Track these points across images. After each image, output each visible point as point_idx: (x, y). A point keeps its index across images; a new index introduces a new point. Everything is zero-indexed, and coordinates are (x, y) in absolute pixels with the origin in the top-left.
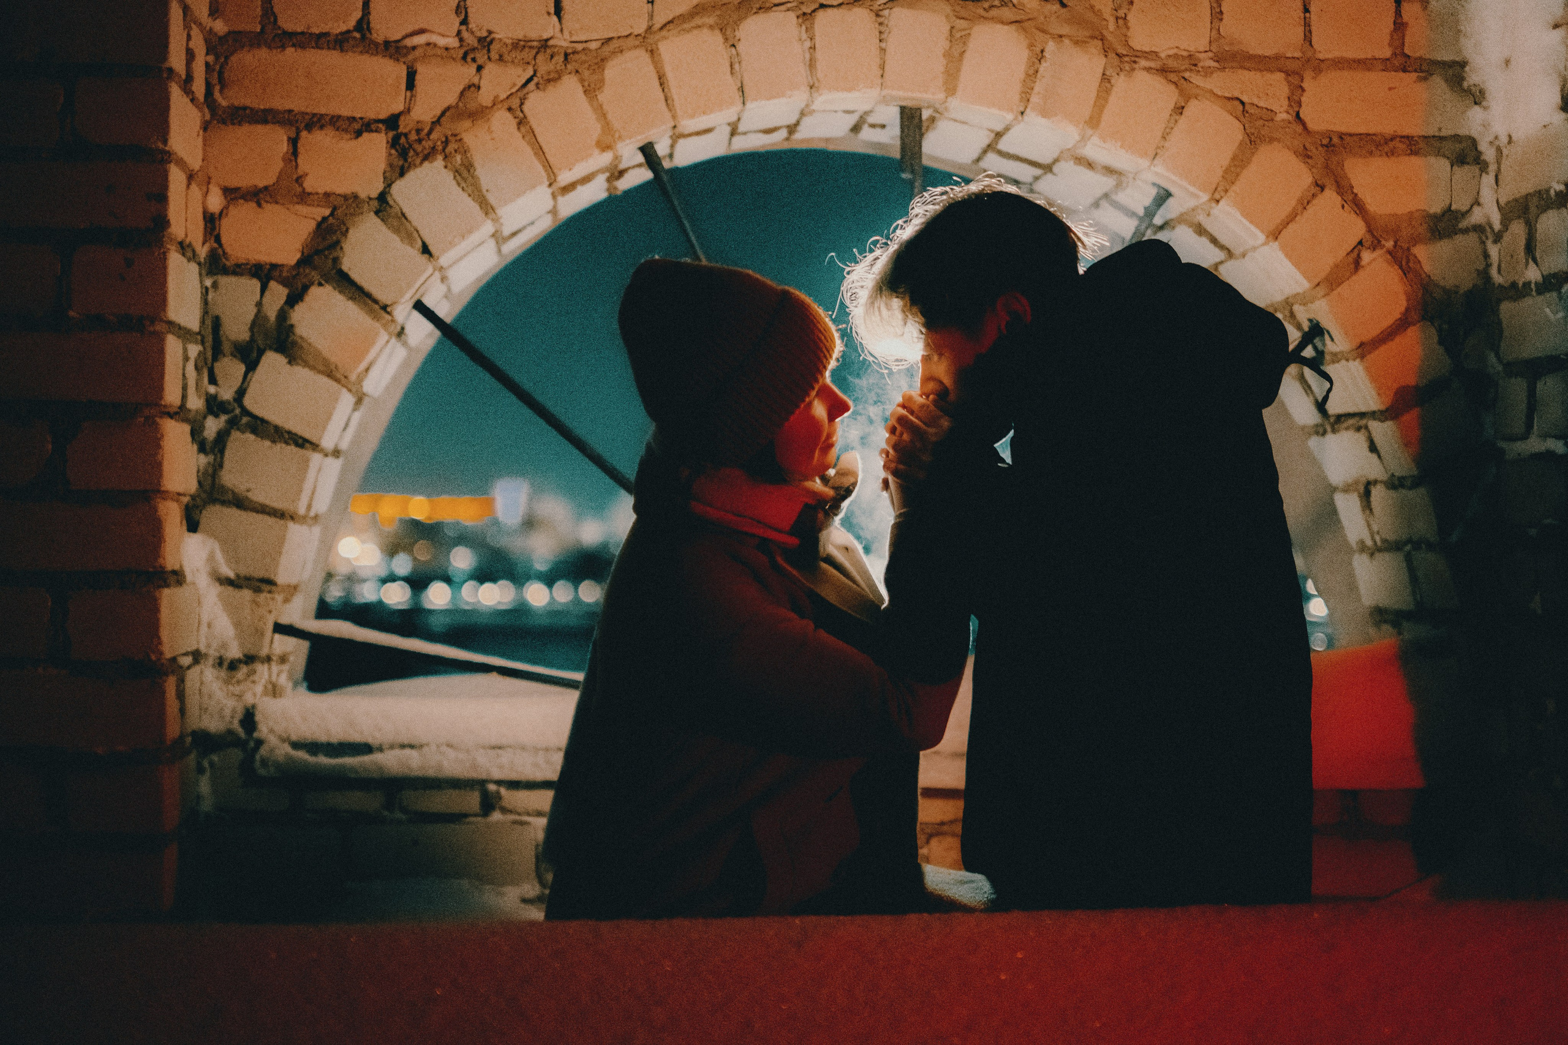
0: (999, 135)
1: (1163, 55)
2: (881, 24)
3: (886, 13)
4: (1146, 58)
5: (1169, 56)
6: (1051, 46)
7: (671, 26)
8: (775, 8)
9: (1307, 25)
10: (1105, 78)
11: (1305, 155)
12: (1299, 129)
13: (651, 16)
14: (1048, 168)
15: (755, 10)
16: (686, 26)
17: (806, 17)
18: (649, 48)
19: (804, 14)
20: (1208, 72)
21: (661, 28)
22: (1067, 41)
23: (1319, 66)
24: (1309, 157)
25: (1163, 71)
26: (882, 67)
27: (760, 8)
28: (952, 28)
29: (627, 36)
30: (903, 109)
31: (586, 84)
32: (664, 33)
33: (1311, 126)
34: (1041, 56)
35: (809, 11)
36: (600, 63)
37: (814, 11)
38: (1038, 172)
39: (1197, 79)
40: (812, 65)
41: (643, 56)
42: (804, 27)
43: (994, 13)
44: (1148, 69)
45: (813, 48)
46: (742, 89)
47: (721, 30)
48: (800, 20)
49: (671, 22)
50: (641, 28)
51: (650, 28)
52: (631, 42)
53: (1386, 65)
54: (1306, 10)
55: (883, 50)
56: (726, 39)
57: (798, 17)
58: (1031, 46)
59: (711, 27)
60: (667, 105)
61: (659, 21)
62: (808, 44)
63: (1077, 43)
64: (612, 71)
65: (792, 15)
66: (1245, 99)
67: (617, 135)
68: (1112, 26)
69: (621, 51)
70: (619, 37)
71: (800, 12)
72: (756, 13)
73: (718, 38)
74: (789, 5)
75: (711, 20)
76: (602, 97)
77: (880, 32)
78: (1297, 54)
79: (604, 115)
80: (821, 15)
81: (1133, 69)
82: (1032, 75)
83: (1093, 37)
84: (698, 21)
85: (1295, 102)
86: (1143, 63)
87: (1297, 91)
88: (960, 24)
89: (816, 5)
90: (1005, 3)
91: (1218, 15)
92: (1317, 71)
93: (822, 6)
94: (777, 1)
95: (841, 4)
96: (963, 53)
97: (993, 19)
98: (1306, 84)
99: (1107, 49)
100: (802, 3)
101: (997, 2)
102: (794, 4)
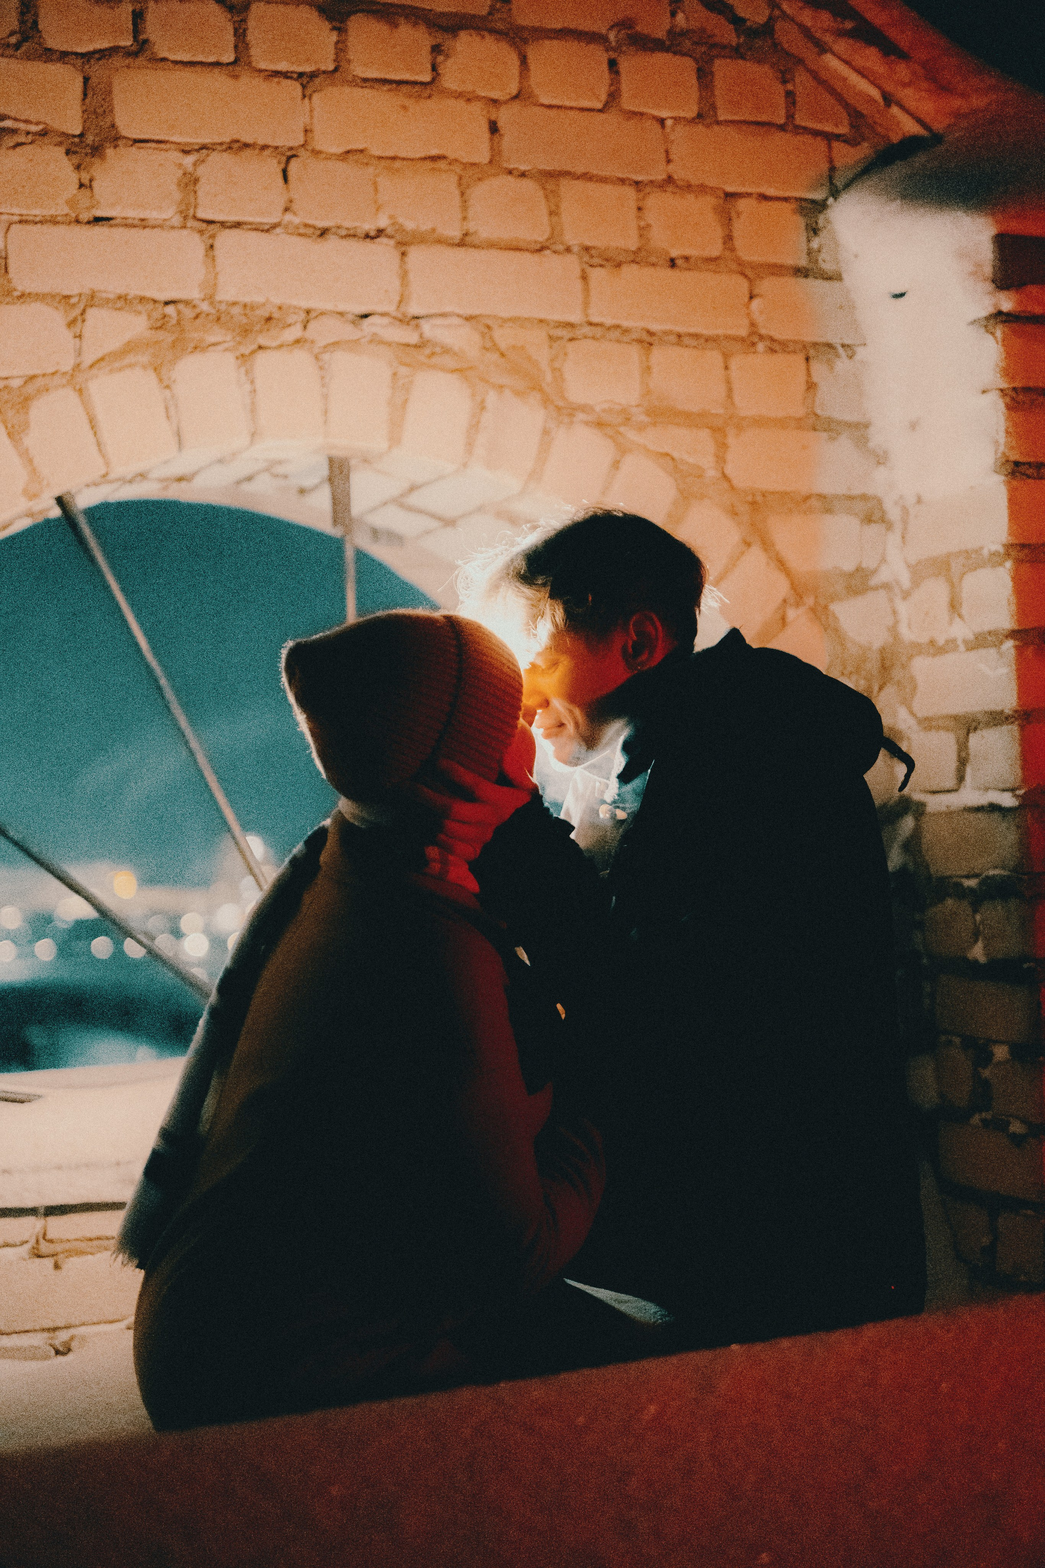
0: (413, 488)
1: (598, 409)
2: (321, 368)
3: (326, 357)
4: (583, 411)
5: (604, 411)
6: (492, 397)
7: (103, 364)
8: (211, 348)
9: (728, 382)
10: (546, 432)
11: (734, 513)
12: (726, 485)
13: (79, 353)
14: (449, 523)
15: (189, 350)
16: (117, 365)
17: (244, 359)
18: (78, 387)
19: (243, 355)
20: (641, 428)
21: (92, 366)
22: (507, 392)
23: (740, 424)
24: (736, 514)
25: (600, 425)
26: (326, 412)
27: (196, 348)
28: (395, 374)
29: (53, 374)
30: (331, 461)
31: (9, 426)
32: (94, 371)
33: (735, 482)
34: (482, 407)
35: (247, 352)
36: (25, 402)
37: (253, 352)
38: (434, 524)
39: (632, 435)
40: (253, 410)
41: (72, 397)
42: (243, 370)
43: (435, 360)
44: (587, 423)
45: (253, 392)
46: (179, 435)
47: (155, 369)
48: (239, 361)
49: (102, 359)
50: (67, 365)
51: (77, 366)
52: (57, 380)
53: (799, 424)
54: (726, 368)
55: (325, 397)
56: (161, 380)
57: (237, 358)
58: (473, 395)
59: (144, 367)
60: (100, 450)
61: (88, 359)
62: (248, 387)
63: (518, 393)
64: (38, 411)
65: (230, 357)
66: (676, 455)
67: (45, 483)
68: (549, 377)
69: (47, 390)
70: (44, 375)
71: (238, 354)
72: (192, 352)
73: (151, 376)
74: (226, 345)
75: (144, 359)
76: (29, 440)
77: (323, 378)
78: (721, 411)
79: (31, 461)
80: (261, 356)
81: (572, 423)
82: (474, 426)
83: (534, 389)
84: (130, 359)
85: (721, 459)
86: (581, 416)
87: (722, 447)
88: (403, 370)
89: (255, 346)
90: (446, 350)
91: (647, 370)
92: (740, 428)
93: (260, 347)
94: (212, 339)
95: (281, 346)
96: (406, 401)
97: (434, 367)
98: (731, 440)
99: (546, 401)
100: (240, 343)
101: (438, 350)
102: (231, 344)
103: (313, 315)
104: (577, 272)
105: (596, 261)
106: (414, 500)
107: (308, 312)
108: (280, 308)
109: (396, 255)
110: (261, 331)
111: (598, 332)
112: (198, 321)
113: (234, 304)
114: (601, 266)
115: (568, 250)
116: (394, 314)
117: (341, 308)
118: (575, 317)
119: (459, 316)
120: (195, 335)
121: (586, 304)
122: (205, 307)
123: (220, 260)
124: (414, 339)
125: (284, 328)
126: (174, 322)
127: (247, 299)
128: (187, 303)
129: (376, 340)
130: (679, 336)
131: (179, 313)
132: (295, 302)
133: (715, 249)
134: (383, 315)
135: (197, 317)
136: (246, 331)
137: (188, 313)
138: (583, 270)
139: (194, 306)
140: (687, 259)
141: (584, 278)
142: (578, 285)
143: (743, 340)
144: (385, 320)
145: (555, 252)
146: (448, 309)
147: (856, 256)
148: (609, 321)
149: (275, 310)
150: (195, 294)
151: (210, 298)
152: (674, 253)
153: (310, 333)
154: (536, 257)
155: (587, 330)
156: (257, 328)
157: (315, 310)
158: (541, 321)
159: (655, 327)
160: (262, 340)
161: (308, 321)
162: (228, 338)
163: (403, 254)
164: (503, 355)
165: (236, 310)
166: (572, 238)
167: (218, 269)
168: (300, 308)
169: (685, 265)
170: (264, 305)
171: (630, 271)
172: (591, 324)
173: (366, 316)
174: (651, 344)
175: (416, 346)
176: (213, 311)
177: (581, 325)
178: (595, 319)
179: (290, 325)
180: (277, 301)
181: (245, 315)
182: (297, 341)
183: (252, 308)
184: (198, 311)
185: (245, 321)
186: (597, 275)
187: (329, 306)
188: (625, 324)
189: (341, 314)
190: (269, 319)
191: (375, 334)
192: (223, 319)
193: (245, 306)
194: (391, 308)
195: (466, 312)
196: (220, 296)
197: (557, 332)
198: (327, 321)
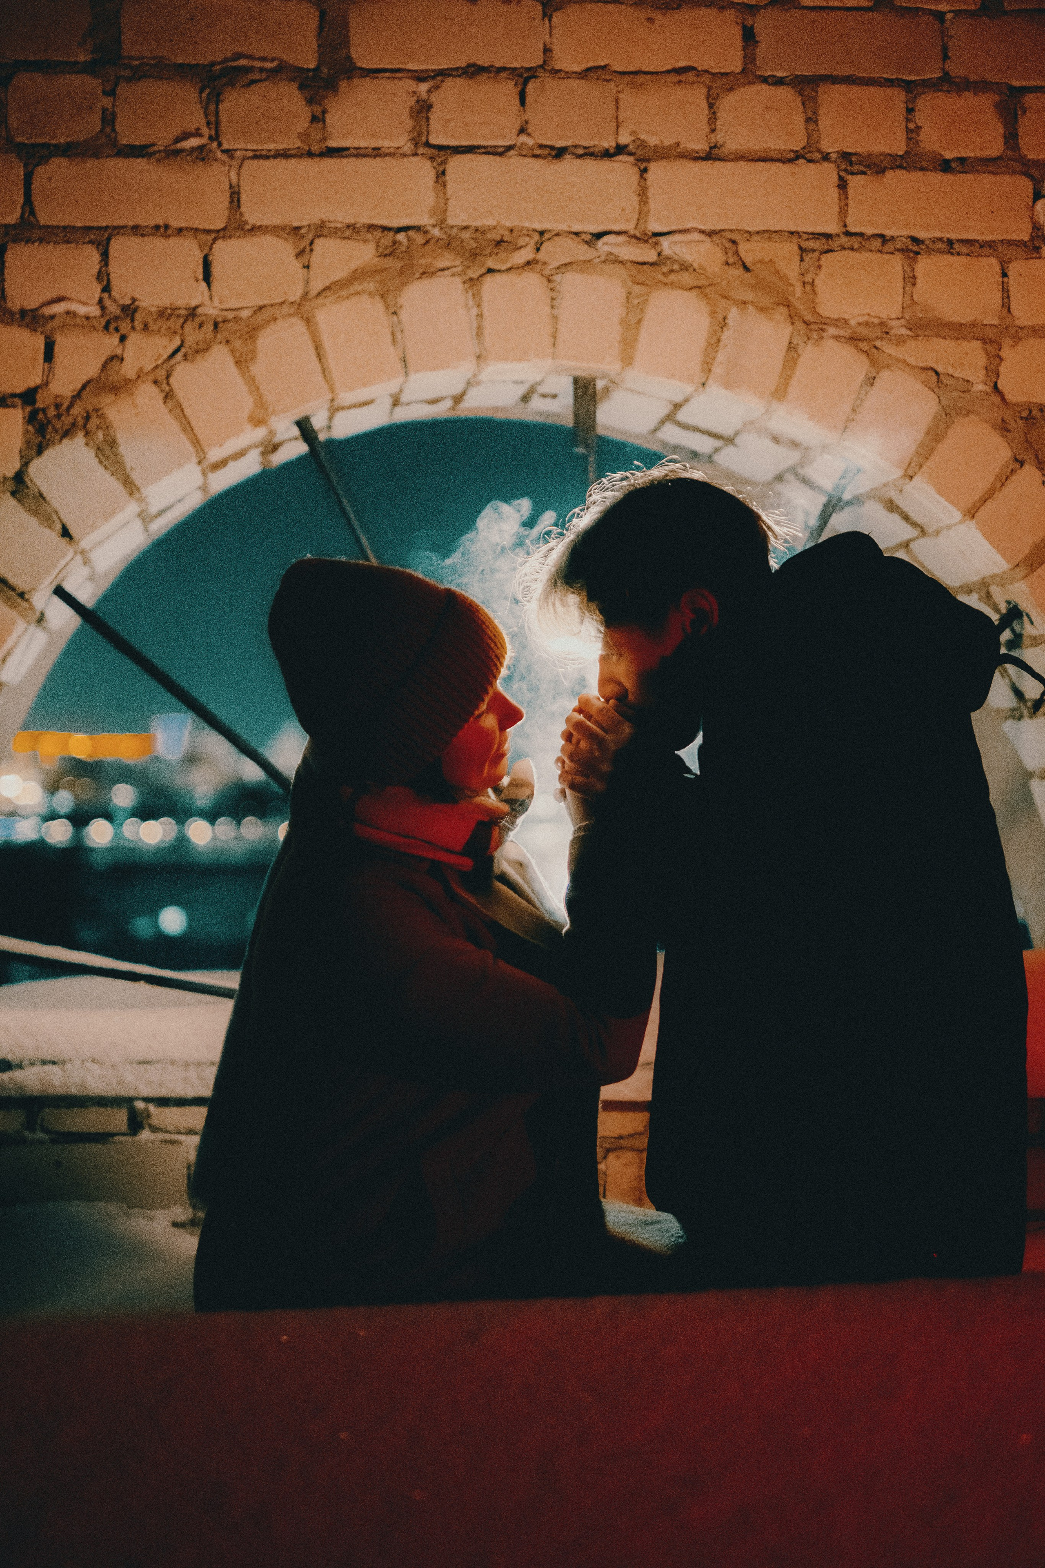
0: (677, 406)
1: (853, 323)
2: (552, 290)
3: (557, 278)
4: (836, 326)
5: (859, 324)
6: (734, 314)
7: (328, 293)
8: (440, 273)
9: (1005, 290)
10: (792, 347)
11: (1004, 428)
12: (997, 400)
13: (307, 282)
14: (729, 441)
15: (417, 276)
16: (344, 293)
17: (473, 283)
18: (305, 317)
19: (471, 279)
20: (900, 341)
21: (319, 294)
22: (751, 308)
23: (1018, 334)
24: (1009, 431)
25: (854, 340)
26: (555, 336)
27: (424, 273)
28: (629, 293)
29: (281, 304)
30: (576, 381)
31: (238, 355)
32: (320, 300)
33: (1009, 397)
34: (723, 324)
35: (476, 276)
36: (252, 332)
37: (481, 276)
38: (718, 443)
39: (890, 349)
40: (479, 333)
41: (298, 326)
42: (470, 293)
43: (673, 277)
44: (837, 338)
45: (480, 315)
46: (404, 360)
47: (382, 296)
48: (467, 285)
49: (325, 290)
50: (296, 295)
51: (305, 295)
52: (285, 310)
54: (1004, 275)
55: (555, 318)
56: (387, 307)
57: (464, 282)
58: (713, 313)
59: (371, 294)
60: (325, 377)
61: (316, 287)
62: (475, 311)
63: (762, 309)
64: (266, 340)
65: (458, 281)
66: (940, 369)
67: (270, 410)
68: (799, 292)
69: (275, 319)
70: (272, 305)
71: (466, 278)
72: (419, 278)
73: (379, 305)
74: (455, 270)
75: (371, 286)
76: (257, 369)
77: (553, 299)
78: (995, 322)
79: (257, 388)
80: (489, 280)
81: (821, 338)
82: (714, 344)
83: (778, 304)
84: (357, 287)
85: (993, 372)
86: (832, 331)
87: (995, 360)
88: (637, 289)
89: (484, 270)
90: (685, 267)
91: (911, 279)
92: (1017, 339)
93: (490, 271)
94: (441, 265)
95: (509, 270)
96: (640, 320)
97: (672, 285)
98: (1004, 353)
99: (792, 318)
100: (468, 267)
101: (676, 267)
102: (460, 269)
103: (547, 236)
104: (836, 181)
105: (857, 168)
106: (684, 416)
107: (542, 233)
108: (512, 231)
109: (633, 174)
110: (490, 255)
111: (855, 242)
112: (428, 247)
113: (466, 228)
114: (863, 173)
115: (826, 157)
116: (632, 232)
117: (576, 228)
118: (832, 228)
119: (702, 232)
120: (423, 261)
121: (843, 211)
122: (436, 232)
123: (450, 185)
124: (652, 256)
125: (513, 251)
126: (403, 249)
127: (478, 223)
128: (418, 229)
129: (612, 260)
130: (950, 242)
131: (409, 239)
132: (527, 224)
133: (995, 149)
134: (618, 233)
135: (427, 242)
136: (474, 255)
137: (419, 238)
138: (841, 178)
139: (426, 232)
140: (962, 160)
141: (843, 185)
142: (835, 193)
143: (1024, 244)
144: (621, 239)
145: (810, 161)
146: (688, 225)
148: (869, 231)
149: (507, 233)
150: (424, 220)
151: (441, 224)
152: (948, 155)
153: (540, 256)
154: (789, 167)
155: (844, 240)
156: (487, 251)
157: (550, 231)
158: (792, 233)
159: (921, 235)
160: (491, 264)
161: (542, 244)
162: (458, 263)
163: (645, 170)
164: (746, 269)
165: (466, 235)
166: (829, 146)
167: (448, 195)
168: (534, 230)
169: (960, 168)
170: (495, 228)
171: (894, 177)
172: (848, 234)
173: (599, 236)
174: (918, 253)
175: (652, 264)
176: (444, 237)
177: (838, 235)
178: (852, 229)
179: (521, 247)
180: (509, 224)
181: (476, 239)
182: (528, 263)
183: (483, 233)
184: (428, 236)
185: (475, 245)
186: (855, 182)
187: (563, 227)
188: (888, 233)
189: (577, 234)
190: (499, 242)
191: (610, 253)
192: (454, 244)
193: (477, 230)
194: (630, 227)
195: (708, 227)
196: (451, 221)
197: (811, 244)
198: (560, 241)
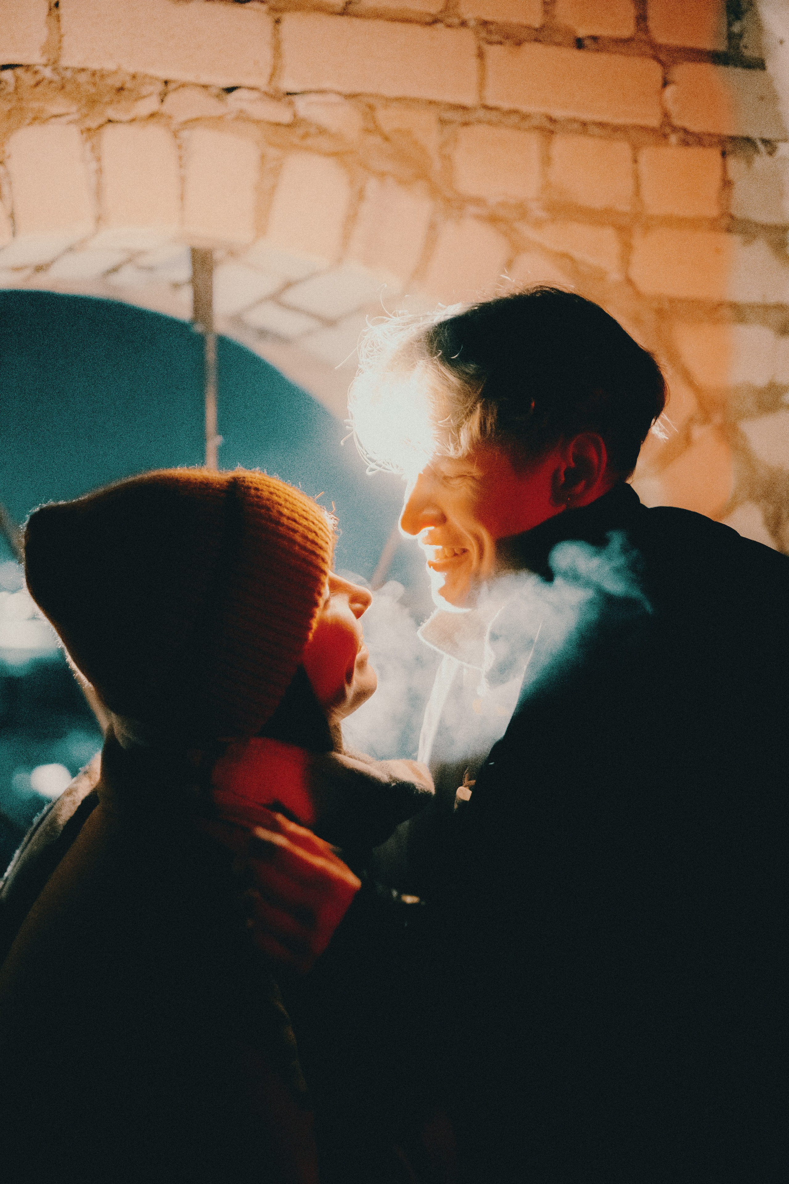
0: (289, 285)
1: (491, 202)
2: (180, 147)
3: (185, 134)
4: (475, 204)
5: (498, 204)
6: (372, 185)
8: (53, 120)
9: (637, 178)
10: (432, 227)
12: (630, 290)
14: (330, 323)
15: (27, 121)
17: (90, 133)
19: (89, 130)
20: (538, 224)
22: (390, 181)
23: (648, 223)
25: (493, 220)
26: (182, 197)
27: (35, 119)
28: (263, 156)
30: (194, 252)
33: (640, 288)
34: (360, 196)
35: (94, 126)
37: (101, 126)
39: (528, 232)
40: (98, 192)
42: (88, 146)
43: (309, 142)
44: (478, 217)
45: (100, 171)
46: (12, 216)
48: (85, 135)
53: (713, 224)
55: (183, 180)
57: (82, 132)
58: (351, 182)
62: (93, 166)
63: (402, 182)
65: (74, 131)
66: (576, 255)
68: (437, 165)
71: (83, 127)
72: (30, 124)
74: (70, 117)
77: (180, 158)
78: (627, 208)
80: (109, 130)
81: (461, 216)
82: (352, 218)
83: (418, 177)
85: (625, 259)
86: (472, 209)
87: (627, 248)
88: (272, 152)
89: (101, 120)
90: (322, 131)
91: (546, 160)
92: (647, 228)
93: (110, 121)
94: (55, 110)
95: (133, 120)
96: (274, 187)
97: (308, 149)
98: (638, 241)
99: (434, 192)
100: (86, 116)
101: (313, 130)
102: (76, 116)
103: (171, 86)
104: (473, 50)
105: (496, 38)
106: (292, 297)
107: (166, 83)
108: (134, 77)
109: (267, 22)
110: (111, 102)
111: (493, 116)
112: (39, 89)
113: (83, 70)
114: (501, 43)
115: (464, 24)
116: (264, 88)
117: (205, 79)
118: (469, 99)
119: (339, 93)
120: (35, 105)
121: (482, 84)
122: (47, 73)
123: (64, 20)
124: (285, 117)
125: (136, 100)
126: (11, 89)
127: (95, 65)
128: (28, 67)
129: (242, 117)
130: (584, 124)
131: (17, 79)
132: (152, 71)
133: (627, 30)
134: (252, 89)
135: (37, 84)
136: (92, 102)
137: (28, 79)
138: (479, 48)
139: (36, 72)
140: (595, 39)
141: (481, 55)
142: (473, 62)
143: (653, 130)
144: (255, 95)
145: (449, 26)
146: (326, 85)
147: (781, 42)
148: (506, 105)
149: (128, 78)
150: (35, 58)
151: (54, 64)
152: (582, 32)
153: (166, 108)
154: (428, 30)
155: (481, 114)
156: (106, 99)
157: (174, 81)
158: (431, 102)
159: (558, 113)
160: (111, 113)
161: (165, 94)
162: (74, 108)
163: (278, 21)
164: (386, 139)
165: (83, 78)
166: (469, 12)
167: (63, 31)
168: (157, 79)
169: (594, 46)
170: (115, 72)
171: (531, 49)
172: (486, 107)
173: (230, 90)
174: (552, 132)
175: (289, 126)
176: (56, 78)
177: (475, 109)
178: (491, 102)
179: (144, 97)
180: (132, 70)
181: (94, 84)
182: (152, 115)
183: (102, 76)
184: (38, 77)
185: (93, 90)
186: (494, 52)
187: (189, 77)
188: (525, 108)
189: (205, 87)
190: (121, 89)
191: (241, 111)
192: (69, 87)
193: (94, 74)
194: (261, 82)
195: (347, 89)
196: (65, 62)
197: (448, 115)
198: (188, 94)
